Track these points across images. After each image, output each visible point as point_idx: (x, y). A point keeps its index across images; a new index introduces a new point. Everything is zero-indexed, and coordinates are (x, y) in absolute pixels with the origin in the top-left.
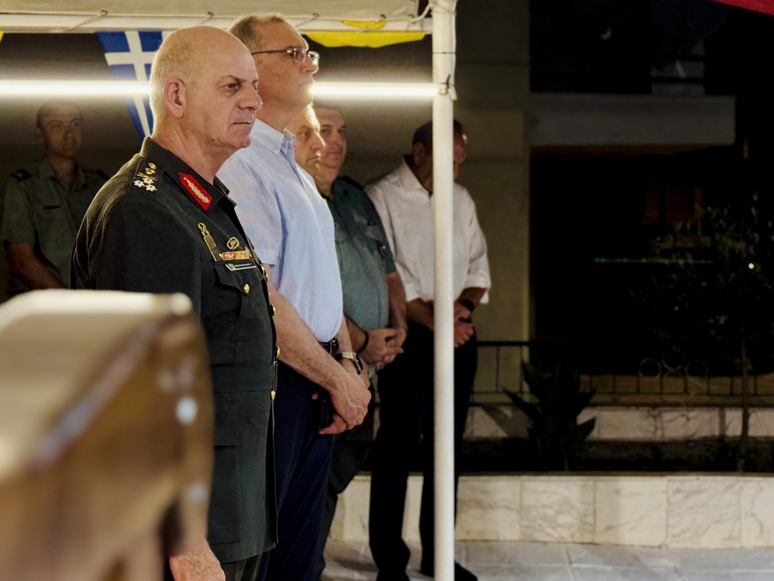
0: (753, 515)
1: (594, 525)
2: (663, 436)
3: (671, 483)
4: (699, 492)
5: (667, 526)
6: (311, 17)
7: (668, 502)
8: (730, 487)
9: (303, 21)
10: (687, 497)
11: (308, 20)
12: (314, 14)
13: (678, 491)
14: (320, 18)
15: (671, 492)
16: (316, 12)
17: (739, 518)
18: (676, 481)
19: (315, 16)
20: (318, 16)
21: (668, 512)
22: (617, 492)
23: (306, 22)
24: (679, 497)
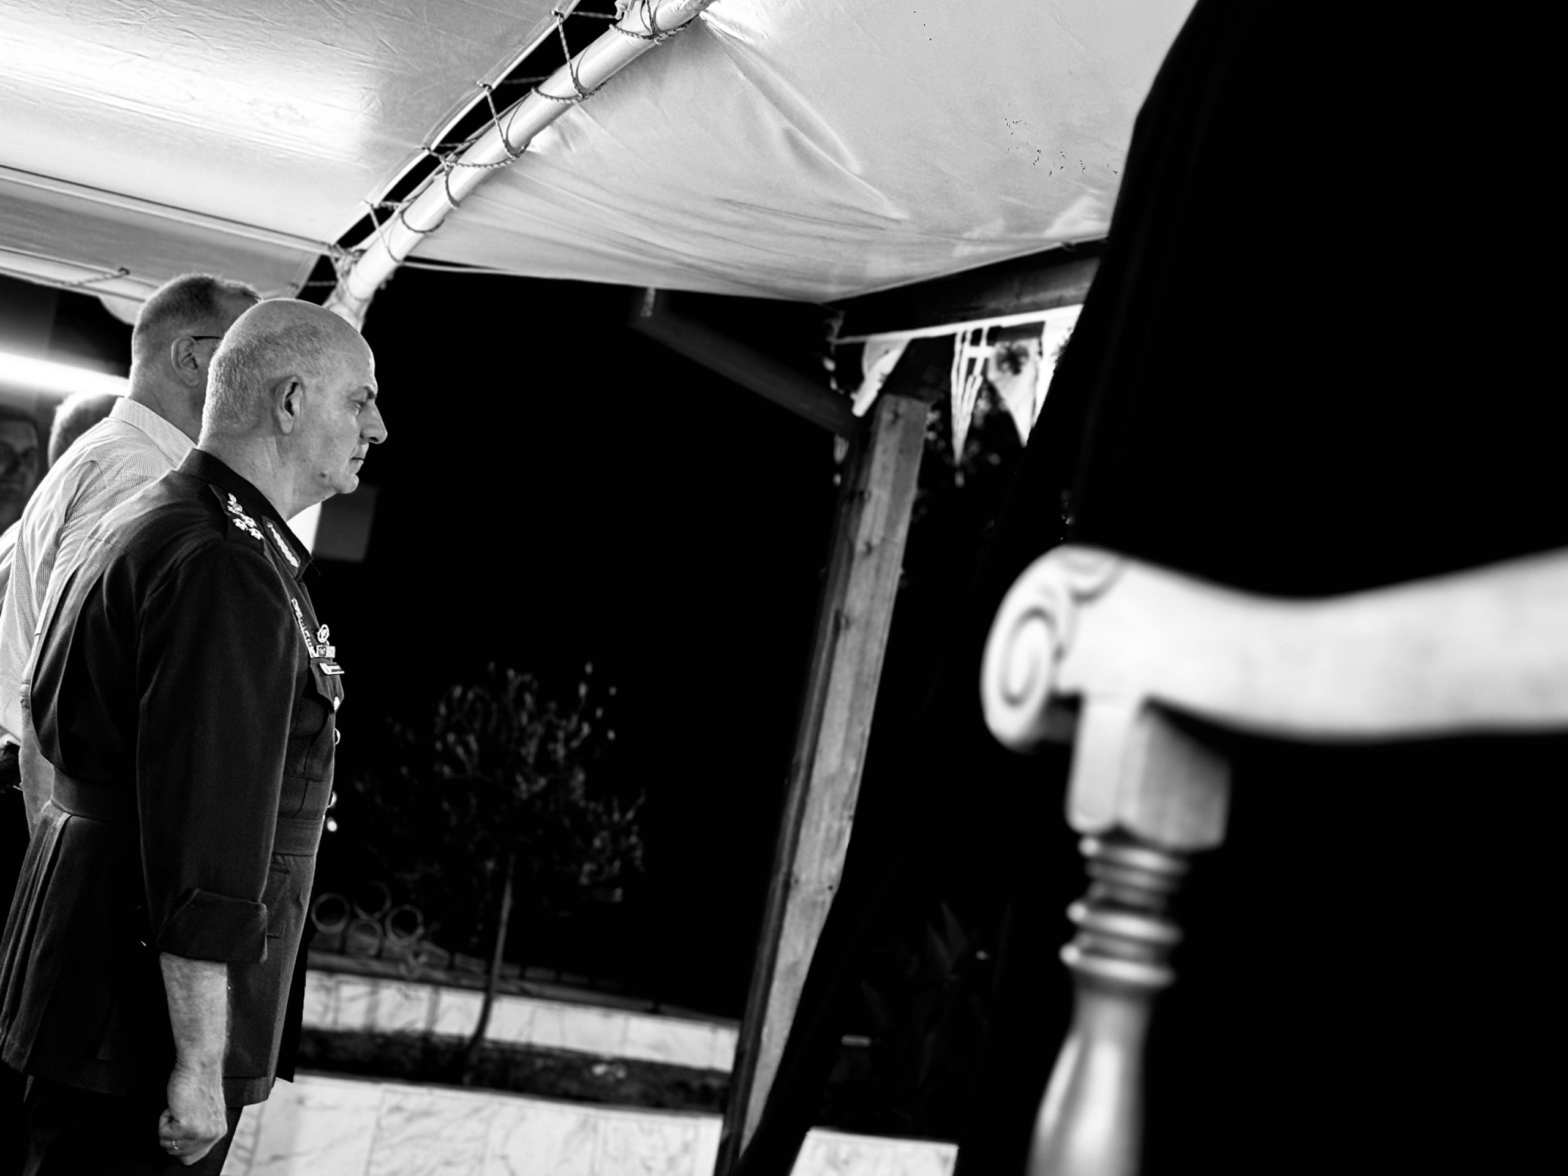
0: (504, 1158)
1: (253, 1152)
2: (335, 1022)
3: (388, 1095)
4: (427, 1113)
5: (369, 1163)
6: (116, 273)
7: (378, 1126)
8: (477, 1110)
9: (99, 276)
10: (410, 1119)
11: (108, 276)
12: (122, 269)
13: (397, 1109)
14: (129, 277)
15: (385, 1109)
16: (126, 267)
17: (481, 1160)
18: (395, 1092)
19: (123, 272)
20: (128, 272)
21: (375, 1140)
22: (301, 1101)
23: (106, 279)
24: (397, 1119)
